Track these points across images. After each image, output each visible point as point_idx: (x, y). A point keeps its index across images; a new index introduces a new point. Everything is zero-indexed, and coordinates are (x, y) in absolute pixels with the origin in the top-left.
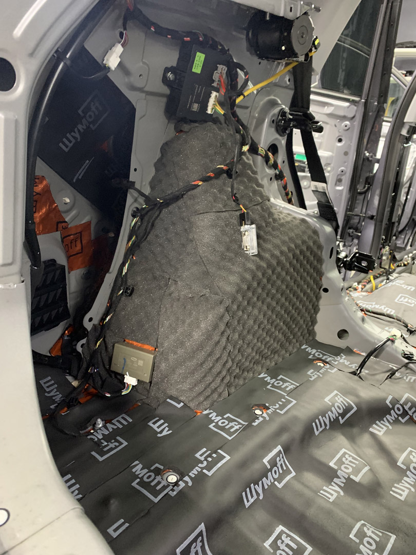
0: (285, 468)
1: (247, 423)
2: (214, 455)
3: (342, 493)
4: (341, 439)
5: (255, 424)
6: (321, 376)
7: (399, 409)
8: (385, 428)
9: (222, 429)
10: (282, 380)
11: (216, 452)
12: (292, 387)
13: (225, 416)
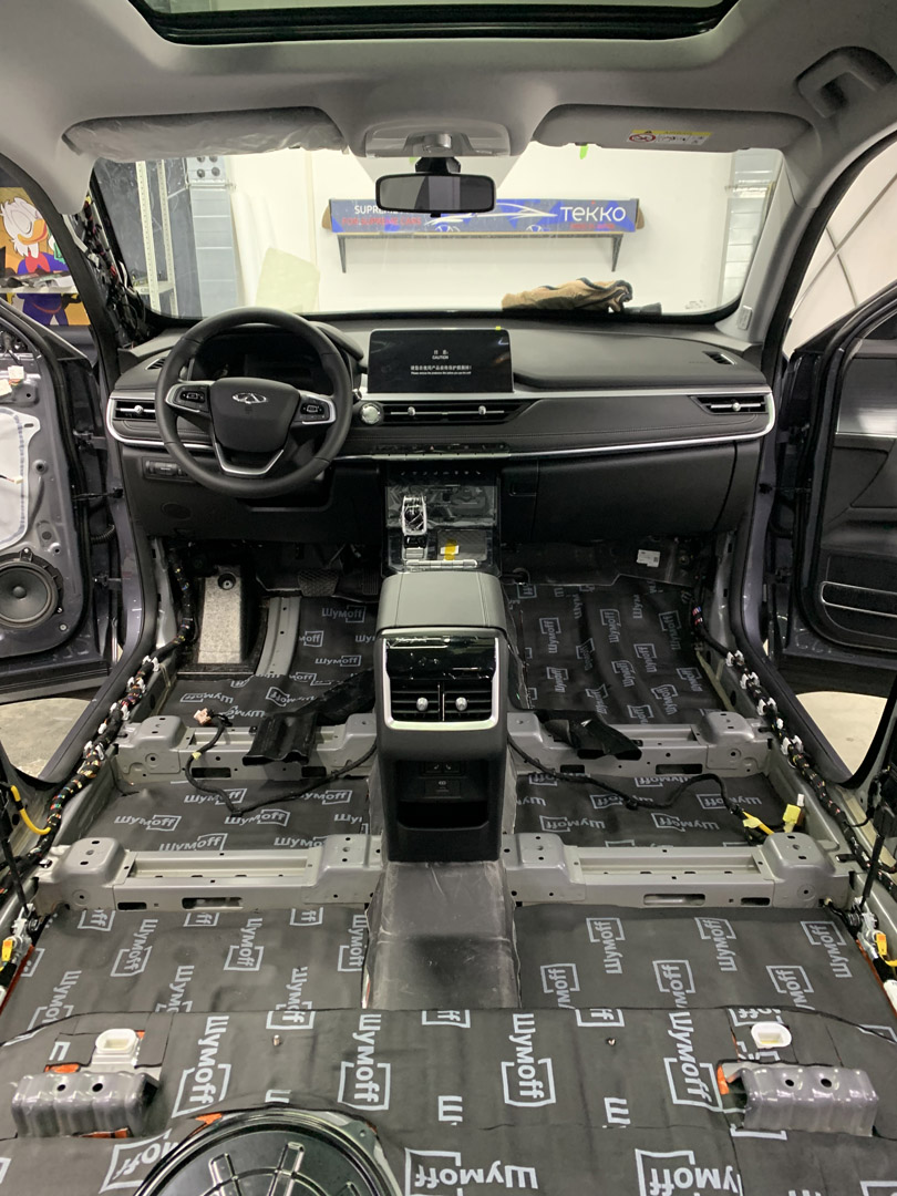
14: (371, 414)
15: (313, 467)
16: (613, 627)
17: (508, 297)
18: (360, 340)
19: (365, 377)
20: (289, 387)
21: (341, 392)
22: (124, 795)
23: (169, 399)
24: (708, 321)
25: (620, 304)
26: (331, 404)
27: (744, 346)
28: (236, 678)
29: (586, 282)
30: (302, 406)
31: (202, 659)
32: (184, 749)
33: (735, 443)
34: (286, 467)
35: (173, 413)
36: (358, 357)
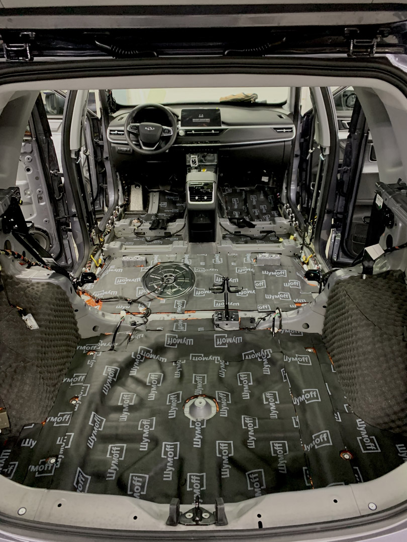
0: (100, 420)
1: (72, 412)
2: (66, 437)
3: (129, 414)
4: (119, 389)
5: (76, 410)
6: (95, 361)
7: (139, 357)
8: (136, 370)
9: (61, 422)
10: (76, 376)
11: (65, 436)
12: (84, 377)
13: (59, 415)
14: (182, 133)
15: (166, 148)
16: (254, 200)
17: (221, 98)
18: (178, 111)
19: (180, 122)
20: (160, 125)
21: (174, 126)
22: (117, 238)
23: (128, 129)
24: (280, 105)
25: (255, 100)
26: (171, 130)
27: (288, 113)
28: (142, 214)
29: (244, 94)
30: (164, 130)
31: (131, 209)
32: (132, 227)
33: (284, 141)
34: (159, 148)
35: (129, 132)
36: (178, 117)
